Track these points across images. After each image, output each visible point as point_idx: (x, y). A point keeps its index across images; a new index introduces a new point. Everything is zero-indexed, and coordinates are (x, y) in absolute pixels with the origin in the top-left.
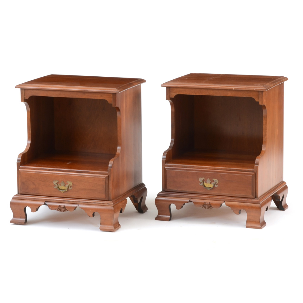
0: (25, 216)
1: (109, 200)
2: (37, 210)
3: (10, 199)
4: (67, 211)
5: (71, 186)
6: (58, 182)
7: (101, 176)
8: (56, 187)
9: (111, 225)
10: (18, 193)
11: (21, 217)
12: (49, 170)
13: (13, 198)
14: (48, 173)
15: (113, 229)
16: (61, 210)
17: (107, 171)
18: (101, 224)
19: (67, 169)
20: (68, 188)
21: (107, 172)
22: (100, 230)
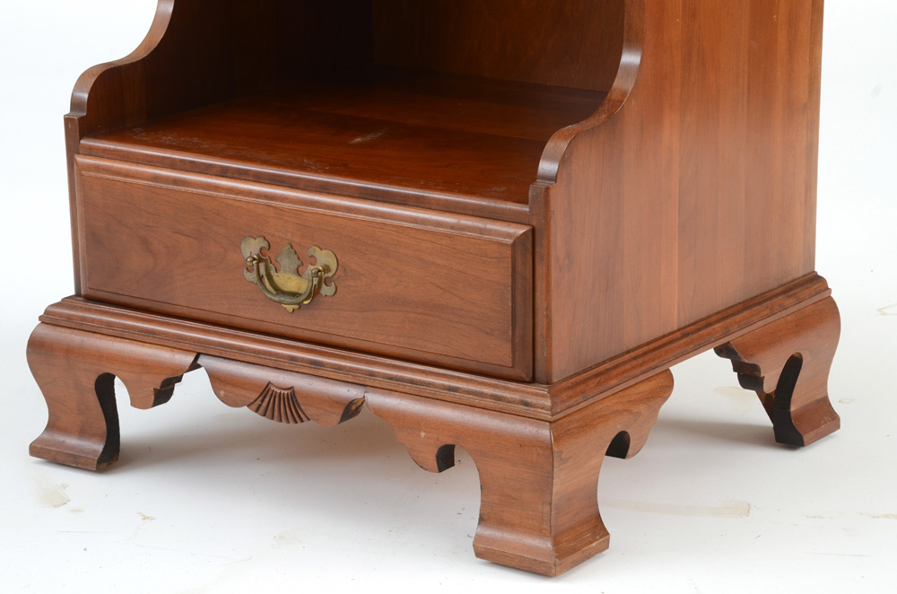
0: (102, 425)
1: (533, 380)
4: (306, 423)
5: (330, 275)
6: (265, 244)
7: (489, 232)
8: (252, 277)
9: (540, 533)
10: (78, 294)
11: (83, 433)
12: (223, 173)
14: (217, 188)
15: (551, 560)
16: (276, 414)
17: (524, 201)
18: (482, 520)
19: (316, 171)
20: (315, 289)
21: (526, 209)
22: (479, 554)
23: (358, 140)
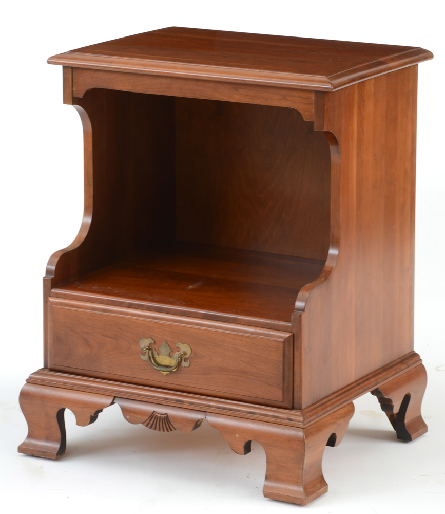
0: (59, 435)
1: (293, 408)
2: (93, 419)
3: (20, 383)
4: (174, 431)
5: (187, 356)
6: (152, 342)
7: (271, 336)
8: (145, 358)
9: (297, 484)
10: (46, 367)
11: (47, 439)
12: (130, 306)
13: (30, 381)
14: (127, 314)
15: (302, 497)
16: (158, 427)
17: (290, 321)
18: (267, 478)
19: (179, 305)
20: (179, 364)
21: (290, 324)
22: (266, 496)
23: (191, 287)
